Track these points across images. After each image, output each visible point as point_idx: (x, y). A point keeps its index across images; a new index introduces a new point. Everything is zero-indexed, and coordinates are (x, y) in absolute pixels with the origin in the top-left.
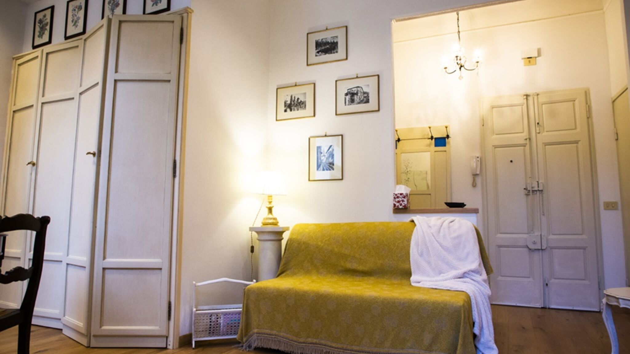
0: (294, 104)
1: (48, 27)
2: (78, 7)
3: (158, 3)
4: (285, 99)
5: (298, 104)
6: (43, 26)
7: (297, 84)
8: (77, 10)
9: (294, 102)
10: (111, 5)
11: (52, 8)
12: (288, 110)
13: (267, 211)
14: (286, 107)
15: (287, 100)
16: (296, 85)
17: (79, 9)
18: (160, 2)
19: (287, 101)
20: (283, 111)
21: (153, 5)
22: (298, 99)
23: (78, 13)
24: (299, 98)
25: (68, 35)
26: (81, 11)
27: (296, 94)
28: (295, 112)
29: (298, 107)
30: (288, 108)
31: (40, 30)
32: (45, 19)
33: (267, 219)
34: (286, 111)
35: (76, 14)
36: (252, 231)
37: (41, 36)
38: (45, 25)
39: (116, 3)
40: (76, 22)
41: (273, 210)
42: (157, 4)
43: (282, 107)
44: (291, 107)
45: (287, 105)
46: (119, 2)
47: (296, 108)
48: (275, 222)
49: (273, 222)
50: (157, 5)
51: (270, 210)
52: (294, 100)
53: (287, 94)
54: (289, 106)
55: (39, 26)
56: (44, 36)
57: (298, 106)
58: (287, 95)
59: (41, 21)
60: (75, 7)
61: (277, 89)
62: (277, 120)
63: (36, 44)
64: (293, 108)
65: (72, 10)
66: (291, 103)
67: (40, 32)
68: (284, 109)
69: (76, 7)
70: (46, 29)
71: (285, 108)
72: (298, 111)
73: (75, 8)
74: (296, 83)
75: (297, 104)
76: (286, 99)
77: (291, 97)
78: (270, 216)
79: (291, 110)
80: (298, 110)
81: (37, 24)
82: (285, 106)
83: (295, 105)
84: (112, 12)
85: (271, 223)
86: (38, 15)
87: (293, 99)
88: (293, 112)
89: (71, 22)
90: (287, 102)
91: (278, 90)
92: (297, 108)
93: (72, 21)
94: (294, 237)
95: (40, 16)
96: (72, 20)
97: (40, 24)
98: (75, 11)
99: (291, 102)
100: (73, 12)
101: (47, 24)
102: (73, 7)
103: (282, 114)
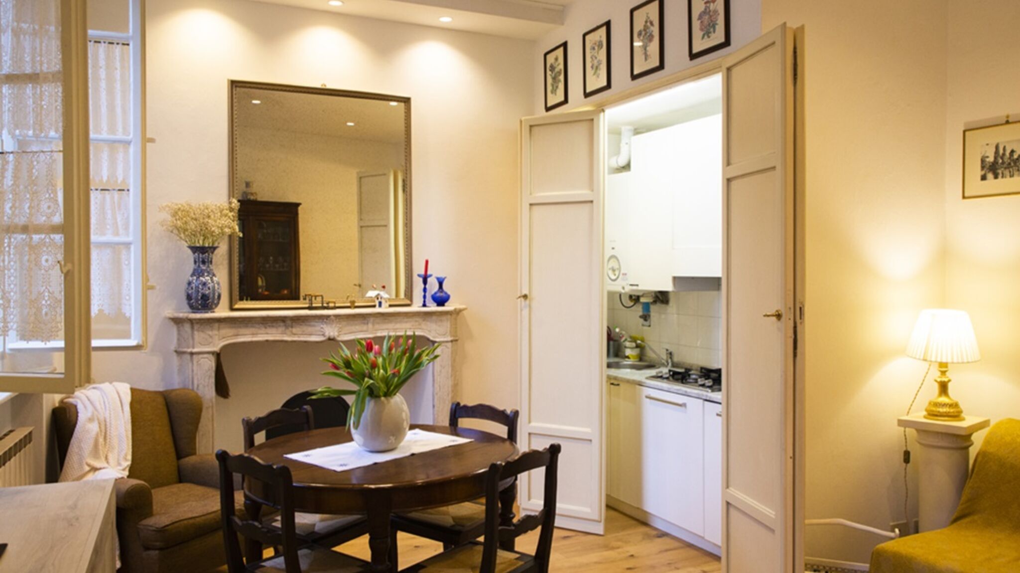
0: (1003, 163)
1: (562, 77)
2: (597, 44)
3: (710, 33)
4: (983, 153)
5: (1012, 164)
6: (555, 75)
7: (1010, 120)
8: (596, 48)
9: (1002, 158)
10: (642, 38)
11: (565, 45)
12: (990, 176)
13: (936, 388)
14: (985, 169)
15: (987, 154)
16: (1007, 122)
17: (599, 46)
18: (714, 32)
19: (988, 157)
20: (979, 178)
21: (703, 38)
22: (1012, 152)
23: (598, 53)
24: (1015, 149)
25: (588, 91)
26: (602, 50)
27: (1008, 142)
28: (1004, 179)
29: (1011, 170)
30: (989, 172)
31: (553, 82)
32: (557, 64)
33: (937, 405)
34: (984, 178)
35: (596, 54)
36: (905, 428)
37: (554, 91)
38: (558, 74)
39: (648, 34)
40: (597, 68)
41: (950, 386)
42: (710, 35)
43: (975, 171)
44: (997, 169)
45: (988, 166)
46: (653, 33)
47: (1007, 172)
48: (953, 412)
49: (949, 412)
50: (709, 37)
51: (944, 388)
52: (1004, 154)
53: (987, 142)
54: (990, 166)
55: (551, 75)
56: (558, 91)
57: (1012, 167)
58: (987, 144)
59: (552, 68)
60: (593, 44)
61: (964, 132)
62: (964, 197)
63: (549, 105)
64: (1000, 171)
65: (591, 49)
66: (995, 162)
67: (553, 85)
68: (979, 173)
69: (595, 44)
70: (559, 81)
71: (983, 172)
72: (1012, 179)
73: (594, 46)
74: (1008, 117)
75: (1009, 164)
76: (986, 151)
77: (997, 147)
78: (943, 399)
79: (996, 177)
80: (1011, 176)
81: (549, 73)
82: (983, 168)
83: (1005, 165)
84: (644, 51)
85: (945, 414)
86: (548, 56)
87: (1001, 151)
88: (1000, 180)
89: (591, 69)
90: (988, 160)
91: (967, 133)
92: (1010, 172)
93: (592, 67)
94: (991, 450)
95: (551, 58)
96: (591, 65)
97: (552, 73)
98: (594, 51)
99: (995, 158)
100: (592, 51)
101: (559, 73)
102: (591, 44)
103: (975, 185)
